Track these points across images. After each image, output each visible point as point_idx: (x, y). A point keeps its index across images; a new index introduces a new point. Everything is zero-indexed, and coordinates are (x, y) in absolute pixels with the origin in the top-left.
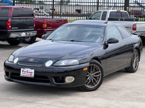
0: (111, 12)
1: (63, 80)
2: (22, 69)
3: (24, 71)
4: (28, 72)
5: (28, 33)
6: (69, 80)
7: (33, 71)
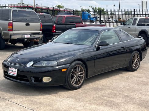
0: (140, 19)
2: (9, 68)
4: (13, 71)
7: (16, 70)
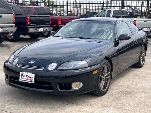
0: (114, 11)
1: (69, 87)
2: (21, 73)
3: (24, 75)
4: (27, 76)
5: (45, 29)
6: (76, 86)
7: (33, 75)
